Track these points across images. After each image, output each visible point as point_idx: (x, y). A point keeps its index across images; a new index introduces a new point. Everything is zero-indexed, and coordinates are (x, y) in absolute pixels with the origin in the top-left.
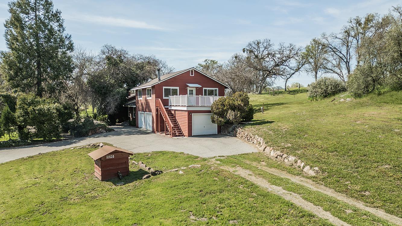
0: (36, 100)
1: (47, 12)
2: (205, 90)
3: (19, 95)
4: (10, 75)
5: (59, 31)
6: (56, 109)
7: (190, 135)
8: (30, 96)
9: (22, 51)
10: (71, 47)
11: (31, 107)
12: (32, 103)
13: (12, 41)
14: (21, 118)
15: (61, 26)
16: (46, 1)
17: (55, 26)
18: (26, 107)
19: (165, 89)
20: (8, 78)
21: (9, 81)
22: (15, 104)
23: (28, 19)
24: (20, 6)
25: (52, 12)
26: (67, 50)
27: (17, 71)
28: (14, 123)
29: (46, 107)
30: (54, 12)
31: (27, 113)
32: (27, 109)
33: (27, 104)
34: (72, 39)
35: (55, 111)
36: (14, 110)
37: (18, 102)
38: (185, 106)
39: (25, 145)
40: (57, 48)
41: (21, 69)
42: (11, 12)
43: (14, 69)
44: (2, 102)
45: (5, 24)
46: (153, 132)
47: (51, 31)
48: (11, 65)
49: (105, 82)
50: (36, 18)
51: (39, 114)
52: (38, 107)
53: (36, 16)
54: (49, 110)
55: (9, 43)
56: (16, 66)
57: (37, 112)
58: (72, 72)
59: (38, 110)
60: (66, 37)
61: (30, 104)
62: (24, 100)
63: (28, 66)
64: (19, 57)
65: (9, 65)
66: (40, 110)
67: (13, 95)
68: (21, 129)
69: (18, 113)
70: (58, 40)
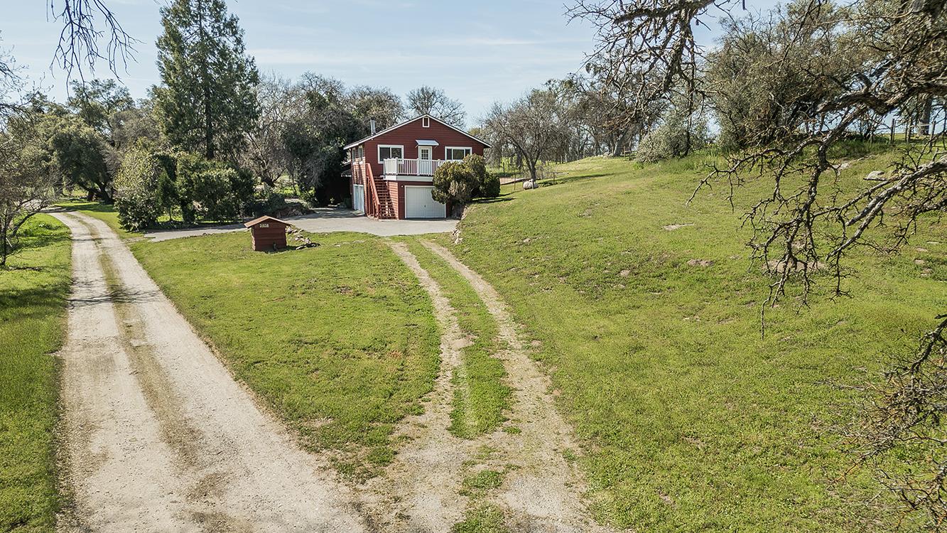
0: (202, 163)
1: (217, 21)
2: (449, 151)
3: (179, 155)
4: (168, 125)
5: (236, 50)
6: (230, 177)
7: (402, 217)
8: (194, 159)
9: (183, 87)
10: (254, 79)
11: (196, 173)
12: (197, 168)
13: (168, 70)
14: (183, 189)
15: (239, 41)
16: (216, 3)
17: (230, 43)
18: (189, 172)
19: (380, 148)
20: (165, 129)
21: (166, 134)
22: (175, 168)
23: (190, 36)
24: (176, 13)
25: (225, 20)
26: (249, 82)
27: (177, 119)
28: (175, 195)
29: (214, 173)
30: (228, 20)
31: (190, 182)
32: (189, 176)
33: (190, 169)
34: (256, 63)
35: (227, 180)
36: (174, 177)
37: (179, 166)
38: (394, 175)
39: (189, 227)
40: (232, 81)
41: (183, 115)
42: (164, 25)
43: (173, 116)
44: (159, 166)
45: (157, 42)
46: (365, 215)
47: (223, 54)
48: (168, 109)
49: (305, 135)
50: (201, 32)
51: (206, 183)
52: (204, 174)
53: (201, 28)
54: (218, 177)
55: (164, 74)
56: (176, 110)
57: (203, 180)
58: (257, 118)
59: (203, 178)
60: (247, 61)
61: (193, 170)
62: (186, 162)
63: (191, 112)
64: (179, 97)
65: (166, 109)
66: (207, 178)
67: (172, 155)
68: (184, 204)
69: (179, 182)
70: (235, 66)
